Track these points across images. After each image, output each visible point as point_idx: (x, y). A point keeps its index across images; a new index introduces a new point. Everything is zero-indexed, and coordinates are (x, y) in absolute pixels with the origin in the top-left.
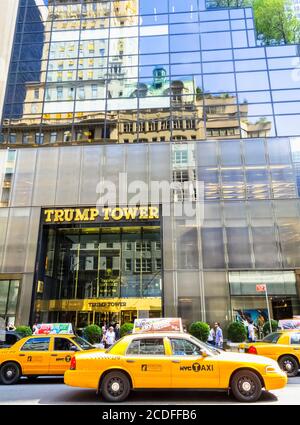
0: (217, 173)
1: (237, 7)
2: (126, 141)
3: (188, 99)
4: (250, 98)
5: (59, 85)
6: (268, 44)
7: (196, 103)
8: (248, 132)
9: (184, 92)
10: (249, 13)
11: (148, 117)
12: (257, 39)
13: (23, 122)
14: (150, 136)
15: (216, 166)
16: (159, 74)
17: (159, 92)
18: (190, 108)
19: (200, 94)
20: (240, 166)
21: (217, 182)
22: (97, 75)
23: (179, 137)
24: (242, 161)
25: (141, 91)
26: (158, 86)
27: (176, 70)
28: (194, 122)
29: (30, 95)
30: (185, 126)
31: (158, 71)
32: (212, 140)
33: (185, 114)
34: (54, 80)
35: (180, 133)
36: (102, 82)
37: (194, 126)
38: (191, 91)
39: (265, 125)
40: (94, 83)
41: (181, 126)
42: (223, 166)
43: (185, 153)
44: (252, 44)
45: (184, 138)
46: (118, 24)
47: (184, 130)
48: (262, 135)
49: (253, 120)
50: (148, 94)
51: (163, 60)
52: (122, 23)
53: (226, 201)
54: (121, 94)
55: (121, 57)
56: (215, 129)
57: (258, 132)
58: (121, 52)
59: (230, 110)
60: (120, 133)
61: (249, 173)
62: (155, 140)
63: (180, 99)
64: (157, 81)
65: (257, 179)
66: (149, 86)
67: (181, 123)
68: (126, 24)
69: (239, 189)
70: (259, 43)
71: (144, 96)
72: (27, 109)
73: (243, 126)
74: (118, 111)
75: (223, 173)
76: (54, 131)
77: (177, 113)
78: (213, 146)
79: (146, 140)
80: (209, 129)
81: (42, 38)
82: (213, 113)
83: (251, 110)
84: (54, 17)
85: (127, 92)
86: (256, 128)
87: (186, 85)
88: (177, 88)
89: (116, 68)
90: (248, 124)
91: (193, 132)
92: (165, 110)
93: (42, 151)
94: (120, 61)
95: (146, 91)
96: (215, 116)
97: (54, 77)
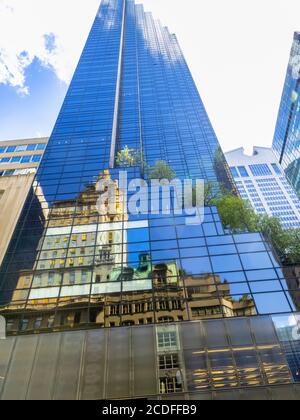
0: (204, 356)
1: (205, 206)
2: (113, 324)
3: (172, 278)
4: (230, 278)
5: (51, 272)
6: (235, 233)
7: (181, 284)
8: (234, 310)
9: (168, 274)
10: (214, 209)
11: (134, 297)
12: (225, 228)
14: (136, 318)
15: (202, 349)
16: (145, 259)
17: (145, 275)
18: (174, 288)
19: (182, 274)
20: (227, 347)
21: (205, 367)
22: (86, 262)
23: (166, 318)
24: (229, 341)
25: (127, 275)
26: (144, 269)
27: (156, 256)
28: (179, 302)
29: (23, 281)
30: (171, 307)
31: (143, 256)
33: (170, 294)
34: (48, 267)
35: (166, 313)
36: (91, 268)
37: (180, 306)
38: (175, 273)
39: (249, 301)
40: (84, 269)
41: (168, 307)
42: (210, 349)
43: (173, 334)
44: (221, 232)
45: (171, 318)
46: (108, 220)
47: (170, 311)
48: (247, 312)
49: (237, 298)
50: (135, 276)
51: (145, 247)
52: (112, 219)
54: (108, 277)
55: (110, 246)
56: (201, 308)
57: (243, 309)
58: (110, 242)
59: (212, 289)
60: (106, 316)
61: (237, 355)
62: (141, 321)
63: (165, 281)
64: (143, 264)
66: (135, 270)
67: (167, 303)
68: (116, 219)
69: (230, 375)
70: (227, 231)
71: (131, 279)
72: (17, 295)
73: (225, 302)
74: (105, 295)
75: (211, 356)
76: (39, 316)
77: (162, 294)
78: (198, 325)
79: (132, 323)
80: (194, 309)
82: (197, 292)
83: (234, 289)
84: (50, 216)
85: (114, 275)
86: (241, 305)
87: (169, 267)
88: (161, 271)
89: (105, 255)
90: (232, 302)
91: (179, 313)
92: (149, 291)
94: (109, 248)
95: (133, 274)
96: (199, 295)
97: (47, 265)
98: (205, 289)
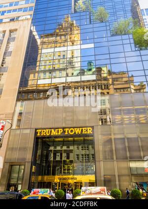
0: (120, 110)
1: (125, 34)
3: (105, 74)
4: (134, 74)
5: (44, 72)
6: (141, 49)
7: (108, 77)
8: (135, 90)
9: (102, 72)
10: (131, 36)
11: (86, 84)
12: (136, 47)
13: (28, 88)
15: (120, 107)
16: (90, 65)
17: (91, 72)
18: (106, 79)
19: (110, 73)
20: (132, 106)
21: (121, 114)
22: (61, 66)
24: (133, 103)
25: (82, 73)
26: (90, 70)
27: (98, 63)
28: (108, 86)
29: (31, 76)
30: (103, 88)
31: (90, 63)
32: (117, 94)
33: (103, 82)
34: (42, 69)
35: (101, 91)
36: (64, 69)
37: (108, 88)
38: (106, 72)
39: (143, 86)
40: (60, 70)
42: (123, 107)
43: (104, 100)
44: (134, 49)
45: (103, 93)
46: (71, 44)
47: (103, 90)
48: (142, 91)
49: (137, 84)
50: (86, 74)
51: (92, 58)
52: (73, 44)
53: (126, 124)
54: (73, 74)
55: (72, 58)
56: (118, 89)
57: (140, 89)
58: (73, 56)
59: (125, 79)
61: (136, 110)
63: (100, 75)
64: (89, 68)
65: (141, 113)
66: (86, 70)
67: (102, 86)
68: (75, 44)
69: (132, 118)
70: (137, 49)
71: (84, 75)
72: (30, 83)
73: (132, 87)
74: (71, 82)
75: (124, 110)
76: (42, 92)
77: (99, 82)
78: (117, 97)
80: (115, 89)
81: (37, 52)
82: (117, 81)
83: (135, 79)
84: (43, 43)
85: (75, 73)
87: (103, 69)
88: (99, 70)
89: (70, 63)
90: (134, 86)
91: (107, 91)
92: (94, 81)
93: (36, 102)
94: (72, 59)
95: (84, 72)
96: (118, 83)
97: (42, 68)
98: (121, 79)
